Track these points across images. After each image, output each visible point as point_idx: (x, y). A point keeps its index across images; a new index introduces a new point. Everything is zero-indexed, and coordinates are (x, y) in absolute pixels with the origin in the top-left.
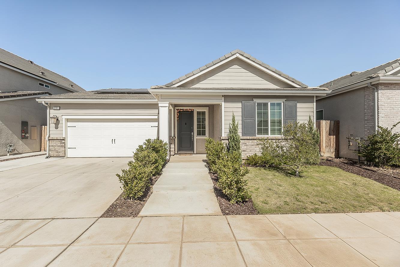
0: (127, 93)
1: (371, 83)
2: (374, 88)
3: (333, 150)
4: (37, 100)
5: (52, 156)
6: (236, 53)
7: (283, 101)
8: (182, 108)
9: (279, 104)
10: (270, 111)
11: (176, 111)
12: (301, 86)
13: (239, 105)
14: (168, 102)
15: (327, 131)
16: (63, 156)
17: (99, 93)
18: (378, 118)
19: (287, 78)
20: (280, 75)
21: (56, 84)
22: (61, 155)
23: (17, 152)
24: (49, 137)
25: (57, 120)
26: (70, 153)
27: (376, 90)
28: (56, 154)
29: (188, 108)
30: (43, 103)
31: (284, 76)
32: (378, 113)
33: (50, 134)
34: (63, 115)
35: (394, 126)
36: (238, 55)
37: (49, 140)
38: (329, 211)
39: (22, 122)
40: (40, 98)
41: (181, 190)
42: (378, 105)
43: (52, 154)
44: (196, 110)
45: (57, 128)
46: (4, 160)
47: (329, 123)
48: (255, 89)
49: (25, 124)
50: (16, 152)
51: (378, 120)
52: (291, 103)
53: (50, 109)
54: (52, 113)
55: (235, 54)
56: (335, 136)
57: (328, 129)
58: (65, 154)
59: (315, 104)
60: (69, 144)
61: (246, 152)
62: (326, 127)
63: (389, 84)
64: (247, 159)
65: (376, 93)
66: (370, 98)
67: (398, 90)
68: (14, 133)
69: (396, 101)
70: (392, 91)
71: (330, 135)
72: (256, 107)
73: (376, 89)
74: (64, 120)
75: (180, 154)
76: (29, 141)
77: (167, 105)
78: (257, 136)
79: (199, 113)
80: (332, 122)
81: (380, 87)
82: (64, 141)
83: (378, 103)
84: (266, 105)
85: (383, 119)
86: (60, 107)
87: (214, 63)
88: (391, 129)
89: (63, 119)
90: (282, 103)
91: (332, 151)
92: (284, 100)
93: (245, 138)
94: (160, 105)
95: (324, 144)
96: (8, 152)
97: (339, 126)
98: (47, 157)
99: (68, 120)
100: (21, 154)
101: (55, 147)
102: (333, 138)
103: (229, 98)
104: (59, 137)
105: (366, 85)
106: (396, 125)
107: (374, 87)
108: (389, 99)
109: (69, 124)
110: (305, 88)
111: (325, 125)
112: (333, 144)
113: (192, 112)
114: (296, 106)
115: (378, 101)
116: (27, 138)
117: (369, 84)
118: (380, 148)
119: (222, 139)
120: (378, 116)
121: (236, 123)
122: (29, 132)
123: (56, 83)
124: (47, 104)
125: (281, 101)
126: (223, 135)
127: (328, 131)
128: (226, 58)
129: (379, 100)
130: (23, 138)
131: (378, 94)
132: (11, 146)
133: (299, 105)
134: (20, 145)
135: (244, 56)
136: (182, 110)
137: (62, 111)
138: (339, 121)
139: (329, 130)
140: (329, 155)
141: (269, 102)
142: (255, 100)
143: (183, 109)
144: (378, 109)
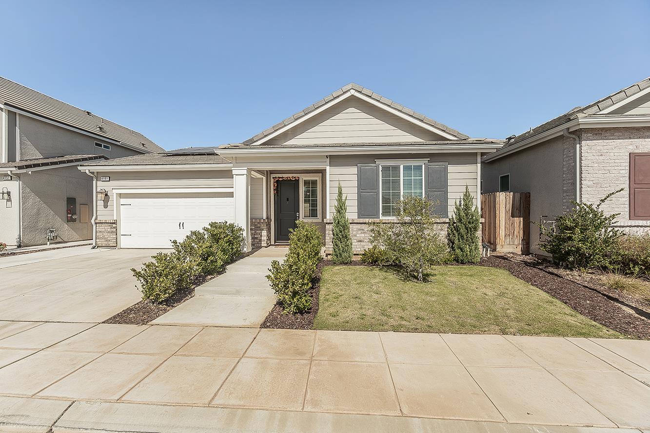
0: (208, 154)
1: (568, 129)
2: (574, 138)
3: (518, 240)
4: (79, 168)
5: (100, 245)
6: (351, 89)
7: (425, 162)
8: (280, 175)
9: (419, 168)
10: (403, 179)
11: (272, 181)
12: (458, 138)
13: (354, 170)
14: (246, 168)
15: (507, 210)
16: (115, 246)
17: (168, 156)
18: (581, 188)
19: (432, 124)
20: (422, 121)
21: (118, 144)
22: (111, 245)
23: (61, 240)
24: (96, 219)
25: (106, 195)
26: (124, 242)
27: (577, 141)
28: (105, 243)
29: (290, 175)
30: (87, 172)
31: (428, 123)
32: (581, 180)
33: (97, 216)
34: (115, 189)
35: (603, 201)
36: (353, 92)
37: (96, 223)
38: (416, 329)
39: (67, 198)
40: (83, 166)
41: (233, 294)
42: (581, 166)
43: (99, 243)
44: (303, 178)
45: (106, 206)
46: (39, 251)
47: (511, 197)
48: (376, 145)
49: (71, 201)
50: (59, 240)
51: (581, 191)
52: (436, 166)
53: (97, 180)
54: (100, 186)
55: (349, 90)
56: (522, 219)
57: (509, 206)
58: (117, 243)
59: (479, 165)
60: (123, 228)
61: (364, 244)
62: (506, 204)
63: (602, 129)
64: (363, 254)
65: (578, 146)
66: (571, 155)
67: (619, 139)
68: (56, 213)
69: (615, 157)
70: (608, 141)
71: (513, 216)
72: (380, 173)
73: (577, 139)
74: (115, 195)
75: (278, 245)
76: (77, 224)
77: (245, 172)
78: (381, 218)
79: (306, 183)
80: (518, 195)
81: (584, 135)
82: (115, 226)
83: (580, 163)
84: (397, 168)
85: (589, 189)
86: (110, 177)
87: (316, 107)
88: (598, 206)
89: (113, 194)
90: (423, 166)
91: (516, 243)
92: (426, 160)
93: (362, 220)
94: (234, 172)
95: (502, 232)
96: (48, 239)
97: (529, 201)
98: (94, 248)
99: (120, 196)
100: (67, 242)
101: (104, 234)
102: (518, 222)
103: (337, 160)
104: (109, 219)
105: (561, 133)
106: (606, 199)
107: (574, 136)
108: (602, 155)
109: (123, 201)
110: (463, 140)
111: (504, 200)
112: (519, 232)
113: (297, 181)
114: (446, 169)
115: (581, 160)
116: (74, 220)
117: (566, 132)
118: (570, 238)
119: (327, 223)
120: (581, 184)
121: (344, 198)
122: (78, 212)
123: (119, 142)
124: (93, 173)
125: (422, 163)
126: (328, 217)
127: (509, 210)
128: (335, 98)
129: (583, 158)
130: (70, 220)
131: (581, 147)
132: (52, 232)
133: (451, 168)
134: (65, 229)
135: (363, 93)
136: (281, 179)
137: (113, 183)
138: (530, 193)
139: (512, 208)
140: (511, 250)
141: (402, 164)
142: (378, 162)
143: (283, 178)
144: (581, 173)
